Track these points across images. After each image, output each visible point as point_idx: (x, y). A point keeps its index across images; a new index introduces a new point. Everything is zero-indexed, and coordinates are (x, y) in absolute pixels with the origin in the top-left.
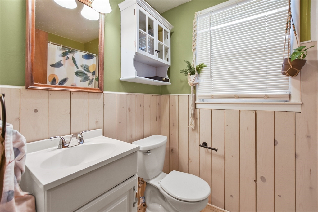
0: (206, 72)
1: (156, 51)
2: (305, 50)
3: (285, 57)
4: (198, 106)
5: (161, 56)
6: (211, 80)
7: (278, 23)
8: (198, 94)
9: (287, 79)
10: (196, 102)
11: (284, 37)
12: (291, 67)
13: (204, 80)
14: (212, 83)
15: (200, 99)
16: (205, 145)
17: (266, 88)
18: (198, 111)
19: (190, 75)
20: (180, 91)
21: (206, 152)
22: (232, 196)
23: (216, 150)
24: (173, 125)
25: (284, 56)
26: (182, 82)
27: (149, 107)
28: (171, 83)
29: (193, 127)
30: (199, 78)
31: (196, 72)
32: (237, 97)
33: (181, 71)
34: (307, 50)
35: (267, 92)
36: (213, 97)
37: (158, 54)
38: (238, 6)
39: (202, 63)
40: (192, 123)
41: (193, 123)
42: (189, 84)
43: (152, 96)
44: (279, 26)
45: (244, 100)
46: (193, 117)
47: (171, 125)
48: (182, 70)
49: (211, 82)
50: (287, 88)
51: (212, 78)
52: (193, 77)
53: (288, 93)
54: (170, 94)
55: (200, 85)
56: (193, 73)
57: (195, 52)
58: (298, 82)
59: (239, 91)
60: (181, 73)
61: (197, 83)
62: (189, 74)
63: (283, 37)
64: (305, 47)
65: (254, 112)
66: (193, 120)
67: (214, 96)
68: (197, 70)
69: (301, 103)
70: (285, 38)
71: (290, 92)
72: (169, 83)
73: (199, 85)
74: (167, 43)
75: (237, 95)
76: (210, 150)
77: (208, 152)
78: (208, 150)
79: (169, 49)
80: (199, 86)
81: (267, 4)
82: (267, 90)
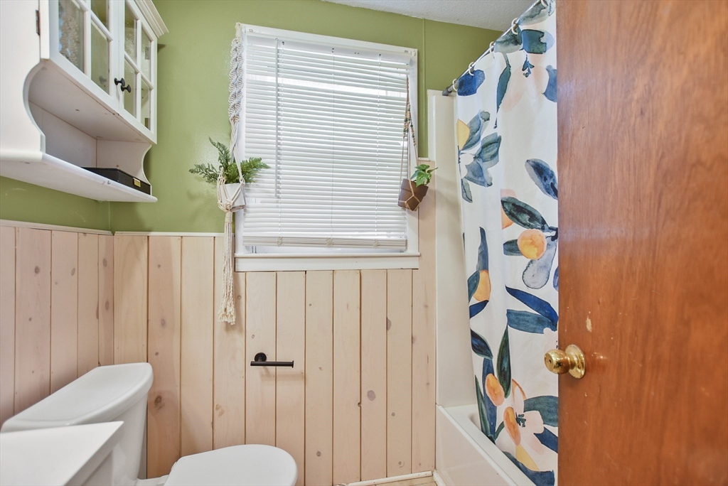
0: (264, 180)
1: (116, 82)
2: (429, 172)
3: (403, 177)
4: (241, 266)
5: (130, 106)
6: (277, 202)
7: (394, 117)
8: (242, 233)
9: (404, 214)
10: (237, 255)
11: (401, 143)
12: (413, 195)
13: (261, 199)
14: (280, 210)
15: (247, 248)
16: (260, 359)
17: (375, 228)
18: (241, 276)
19: (226, 183)
20: (187, 223)
21: (262, 376)
22: (319, 454)
23: (291, 364)
24: (163, 323)
25: (401, 175)
26: (191, 197)
27: (73, 274)
28: (156, 199)
29: (232, 320)
30: (246, 194)
31: (241, 177)
32: (330, 243)
33: (194, 168)
34: (431, 173)
35: (378, 235)
36: (281, 241)
37: (122, 94)
38: (335, 56)
39: (257, 156)
40: (228, 311)
41: (231, 310)
42: (221, 208)
43: (81, 235)
44: (395, 122)
45: (340, 249)
46: (231, 295)
47: (155, 324)
48: (200, 164)
49: (277, 207)
50: (402, 229)
51: (279, 198)
52: (232, 189)
53: (403, 238)
54: (150, 230)
55: (249, 212)
56: (231, 179)
57: (237, 125)
58: (415, 220)
59: (333, 231)
60: (192, 171)
61: (243, 207)
62: (221, 178)
63: (399, 142)
64: (429, 167)
65: (358, 271)
66: (231, 301)
67: (284, 240)
68: (243, 173)
69: (419, 254)
70: (402, 145)
71: (406, 237)
72: (151, 198)
73: (245, 211)
74: (147, 70)
75: (330, 239)
76: (272, 369)
77: (268, 374)
78: (267, 370)
79: (153, 91)
80: (247, 214)
81: (380, 75)
82: (378, 231)
